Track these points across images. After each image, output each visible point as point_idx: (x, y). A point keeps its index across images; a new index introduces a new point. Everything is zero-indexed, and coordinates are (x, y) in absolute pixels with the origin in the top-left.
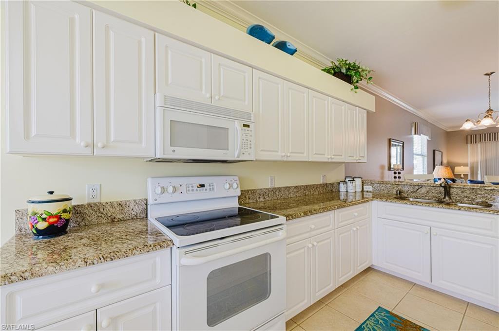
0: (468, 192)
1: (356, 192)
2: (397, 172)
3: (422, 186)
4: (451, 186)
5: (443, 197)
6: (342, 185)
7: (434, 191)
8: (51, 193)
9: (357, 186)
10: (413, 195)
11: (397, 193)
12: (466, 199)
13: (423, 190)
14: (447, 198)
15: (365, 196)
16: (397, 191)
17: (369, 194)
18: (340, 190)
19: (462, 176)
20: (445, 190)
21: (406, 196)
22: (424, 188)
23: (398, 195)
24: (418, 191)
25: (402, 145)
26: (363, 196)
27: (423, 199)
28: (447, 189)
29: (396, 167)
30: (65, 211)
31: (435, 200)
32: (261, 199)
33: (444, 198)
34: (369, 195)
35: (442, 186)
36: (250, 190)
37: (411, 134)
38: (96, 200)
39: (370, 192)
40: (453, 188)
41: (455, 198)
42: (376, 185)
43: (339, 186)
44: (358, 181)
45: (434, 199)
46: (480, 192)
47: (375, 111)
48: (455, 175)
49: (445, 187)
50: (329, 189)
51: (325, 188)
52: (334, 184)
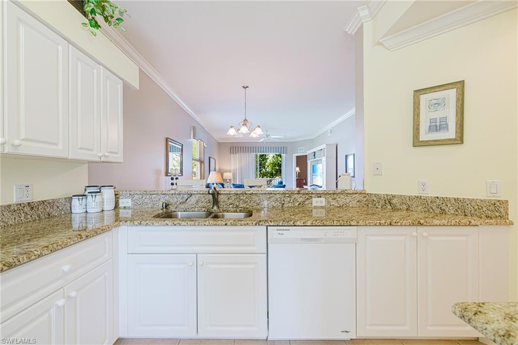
0: (233, 198)
1: (103, 211)
2: (175, 178)
3: (191, 195)
4: (219, 192)
5: (212, 206)
6: (75, 201)
7: (203, 200)
9: (105, 201)
10: (183, 206)
11: (163, 207)
12: (231, 206)
13: (193, 199)
14: (215, 208)
15: (121, 215)
16: (163, 203)
17: (127, 211)
18: (73, 211)
19: (228, 181)
20: (213, 198)
21: (174, 210)
22: (193, 196)
23: (164, 209)
24: (187, 202)
25: (180, 147)
26: (117, 215)
27: (192, 211)
28: (215, 196)
29: (173, 172)
31: (204, 211)
33: (212, 208)
34: (127, 213)
35: (210, 194)
37: (190, 138)
39: (129, 208)
40: (221, 194)
41: (222, 206)
42: (136, 197)
43: (71, 203)
44: (108, 194)
45: (203, 209)
46: (242, 198)
47: (138, 89)
48: (223, 180)
49: (213, 194)
50: (40, 213)
51: (24, 212)
52: (58, 200)
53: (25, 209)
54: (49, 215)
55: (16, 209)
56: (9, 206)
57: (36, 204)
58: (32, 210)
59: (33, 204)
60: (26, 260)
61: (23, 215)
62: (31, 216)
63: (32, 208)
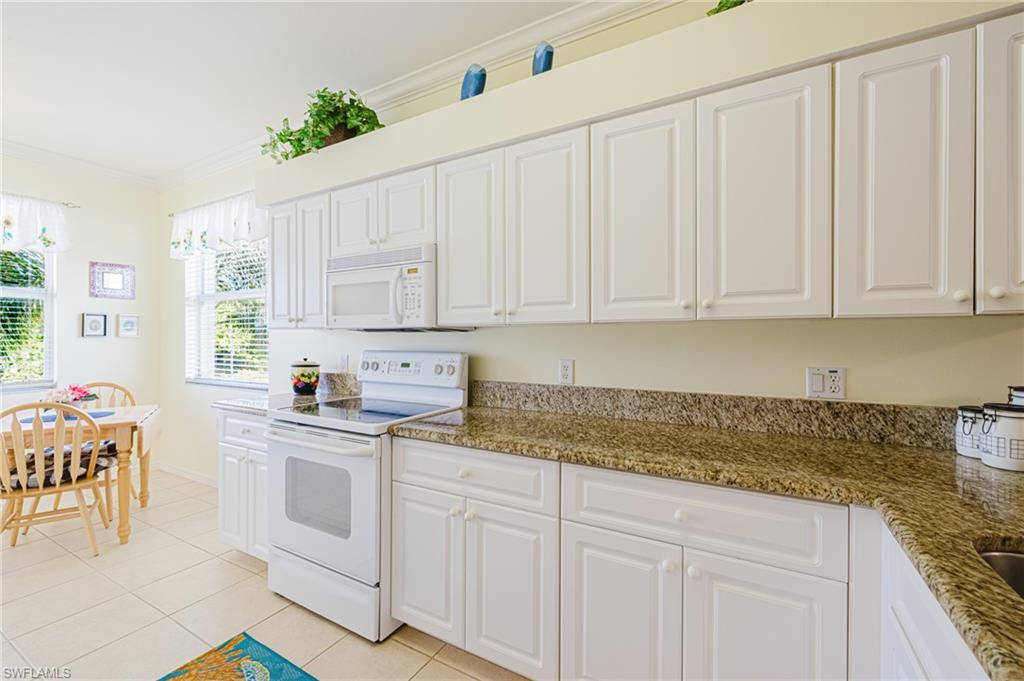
8: (305, 360)
30: (303, 375)
32: (530, 406)
36: (504, 383)
38: (345, 371)
50: (857, 428)
51: (817, 418)
52: (911, 411)
53: (821, 414)
54: (882, 439)
55: (801, 409)
56: (789, 402)
57: (845, 408)
58: (835, 418)
59: (839, 406)
60: (611, 466)
61: (816, 423)
62: (834, 429)
63: (837, 413)
